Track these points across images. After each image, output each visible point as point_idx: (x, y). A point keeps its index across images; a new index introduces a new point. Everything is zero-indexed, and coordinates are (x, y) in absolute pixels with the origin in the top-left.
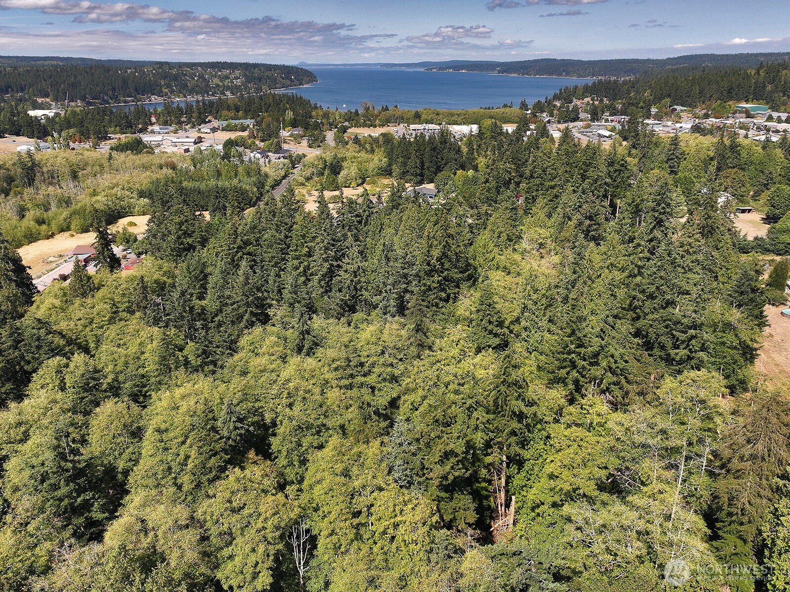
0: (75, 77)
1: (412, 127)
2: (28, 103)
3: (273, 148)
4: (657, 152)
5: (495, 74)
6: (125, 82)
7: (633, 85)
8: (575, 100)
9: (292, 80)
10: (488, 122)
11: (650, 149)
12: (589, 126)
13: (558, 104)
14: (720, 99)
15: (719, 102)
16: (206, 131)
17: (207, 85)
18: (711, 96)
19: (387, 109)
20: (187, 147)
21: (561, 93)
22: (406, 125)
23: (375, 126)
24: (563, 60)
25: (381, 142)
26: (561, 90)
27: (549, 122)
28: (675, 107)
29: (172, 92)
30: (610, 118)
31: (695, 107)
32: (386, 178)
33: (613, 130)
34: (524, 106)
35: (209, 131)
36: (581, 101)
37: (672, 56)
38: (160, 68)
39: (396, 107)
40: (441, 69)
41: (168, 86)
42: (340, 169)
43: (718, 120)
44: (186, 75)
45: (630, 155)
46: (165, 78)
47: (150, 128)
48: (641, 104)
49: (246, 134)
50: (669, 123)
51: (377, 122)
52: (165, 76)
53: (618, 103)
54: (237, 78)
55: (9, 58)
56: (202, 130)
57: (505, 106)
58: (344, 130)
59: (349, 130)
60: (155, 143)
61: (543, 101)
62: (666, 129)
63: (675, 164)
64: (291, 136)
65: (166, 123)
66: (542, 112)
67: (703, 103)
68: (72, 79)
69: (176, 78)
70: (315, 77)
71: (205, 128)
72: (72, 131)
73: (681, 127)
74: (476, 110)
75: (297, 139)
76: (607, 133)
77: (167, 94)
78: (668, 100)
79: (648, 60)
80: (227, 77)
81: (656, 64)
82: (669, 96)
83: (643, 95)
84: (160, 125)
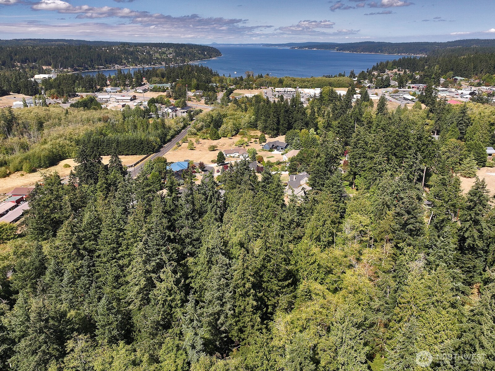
0: (69, 53)
1: (277, 89)
2: (36, 70)
3: (180, 105)
4: (449, 116)
5: (335, 51)
6: (99, 56)
7: (426, 60)
8: (387, 71)
9: (205, 55)
10: (327, 89)
11: (444, 114)
12: (397, 92)
13: (376, 73)
14: (489, 73)
15: (488, 74)
16: (140, 91)
17: (151, 58)
18: (482, 70)
19: (261, 77)
20: (124, 103)
21: (377, 66)
22: (273, 88)
23: (252, 89)
24: (379, 43)
25: (253, 102)
26: (377, 64)
27: (369, 87)
28: (457, 77)
29: (128, 62)
30: (412, 85)
31: (471, 77)
32: (253, 130)
33: (414, 95)
34: (352, 75)
35: (142, 91)
36: (391, 71)
37: (450, 40)
38: (123, 47)
39: (268, 75)
40: (300, 48)
41: (126, 59)
42: (221, 123)
43: (488, 88)
44: (138, 51)
45: (428, 117)
46: (125, 53)
47: (105, 88)
48: (434, 76)
49: (165, 94)
50: (453, 90)
51: (254, 85)
52: (125, 52)
53: (416, 74)
54: (170, 54)
55: (35, 40)
56: (138, 91)
57: (340, 75)
58: (231, 91)
59: (235, 92)
60: (105, 99)
61: (365, 71)
62: (452, 94)
63: (464, 127)
64: (195, 95)
65: (116, 85)
66: (365, 79)
67: (476, 75)
68: (67, 54)
69: (132, 53)
70: (220, 53)
71: (140, 90)
72: (53, 90)
73: (462, 93)
74: (320, 78)
75: (198, 98)
76: (410, 97)
77: (125, 64)
78: (452, 72)
79: (435, 43)
80: (164, 53)
81: (440, 46)
82: (452, 70)
83: (434, 69)
84: (112, 86)
